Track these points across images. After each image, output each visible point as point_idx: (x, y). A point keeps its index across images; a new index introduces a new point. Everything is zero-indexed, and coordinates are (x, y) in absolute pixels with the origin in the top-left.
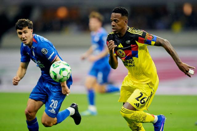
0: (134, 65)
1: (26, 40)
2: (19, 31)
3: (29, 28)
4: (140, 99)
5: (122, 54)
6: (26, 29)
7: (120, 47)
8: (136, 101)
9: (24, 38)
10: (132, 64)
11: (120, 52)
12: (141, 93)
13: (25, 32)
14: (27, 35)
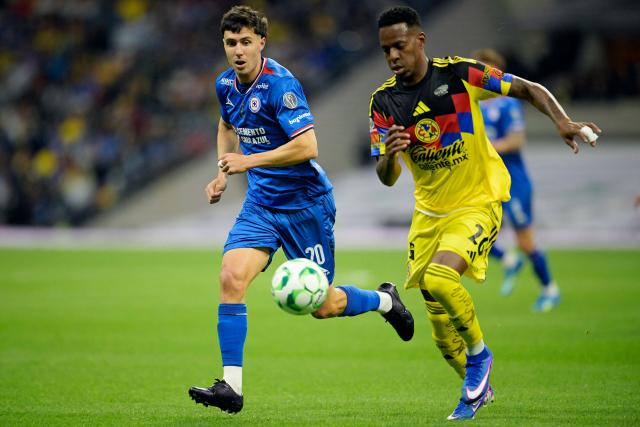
0: (465, 157)
1: (243, 62)
2: (229, 35)
3: (256, 32)
4: (479, 240)
5: (430, 131)
6: (246, 33)
7: (421, 112)
8: (472, 243)
9: (239, 56)
10: (461, 155)
11: (424, 125)
12: (477, 225)
13: (245, 41)
14: (250, 48)
